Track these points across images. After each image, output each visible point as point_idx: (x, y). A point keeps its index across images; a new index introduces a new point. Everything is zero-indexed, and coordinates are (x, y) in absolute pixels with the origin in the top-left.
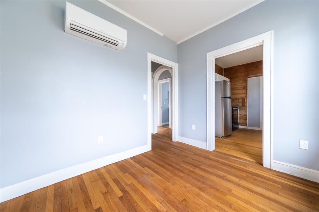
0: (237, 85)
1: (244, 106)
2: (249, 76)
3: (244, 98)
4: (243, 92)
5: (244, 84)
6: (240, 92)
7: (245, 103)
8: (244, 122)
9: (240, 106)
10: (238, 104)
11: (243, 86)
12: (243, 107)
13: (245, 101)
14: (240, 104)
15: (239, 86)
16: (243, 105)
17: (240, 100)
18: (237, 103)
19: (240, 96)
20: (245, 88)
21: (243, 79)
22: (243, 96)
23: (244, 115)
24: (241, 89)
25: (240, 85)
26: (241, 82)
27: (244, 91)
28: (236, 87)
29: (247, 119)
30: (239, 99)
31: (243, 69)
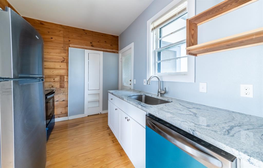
0: (51, 54)
1: (64, 88)
2: (70, 45)
3: (64, 76)
4: (62, 67)
5: (64, 55)
6: (57, 65)
7: (65, 83)
8: (64, 111)
9: (56, 88)
10: (53, 84)
11: (61, 58)
12: (62, 89)
13: (65, 80)
14: (57, 85)
15: (55, 57)
16: (61, 87)
17: (57, 79)
18: (51, 83)
19: (56, 72)
20: (65, 61)
21: (63, 47)
22: (62, 72)
23: (64, 101)
24: (59, 62)
25: (58, 55)
26: (58, 51)
27: (63, 65)
28: (49, 57)
29: (67, 106)
30: (56, 77)
31: (62, 32)
